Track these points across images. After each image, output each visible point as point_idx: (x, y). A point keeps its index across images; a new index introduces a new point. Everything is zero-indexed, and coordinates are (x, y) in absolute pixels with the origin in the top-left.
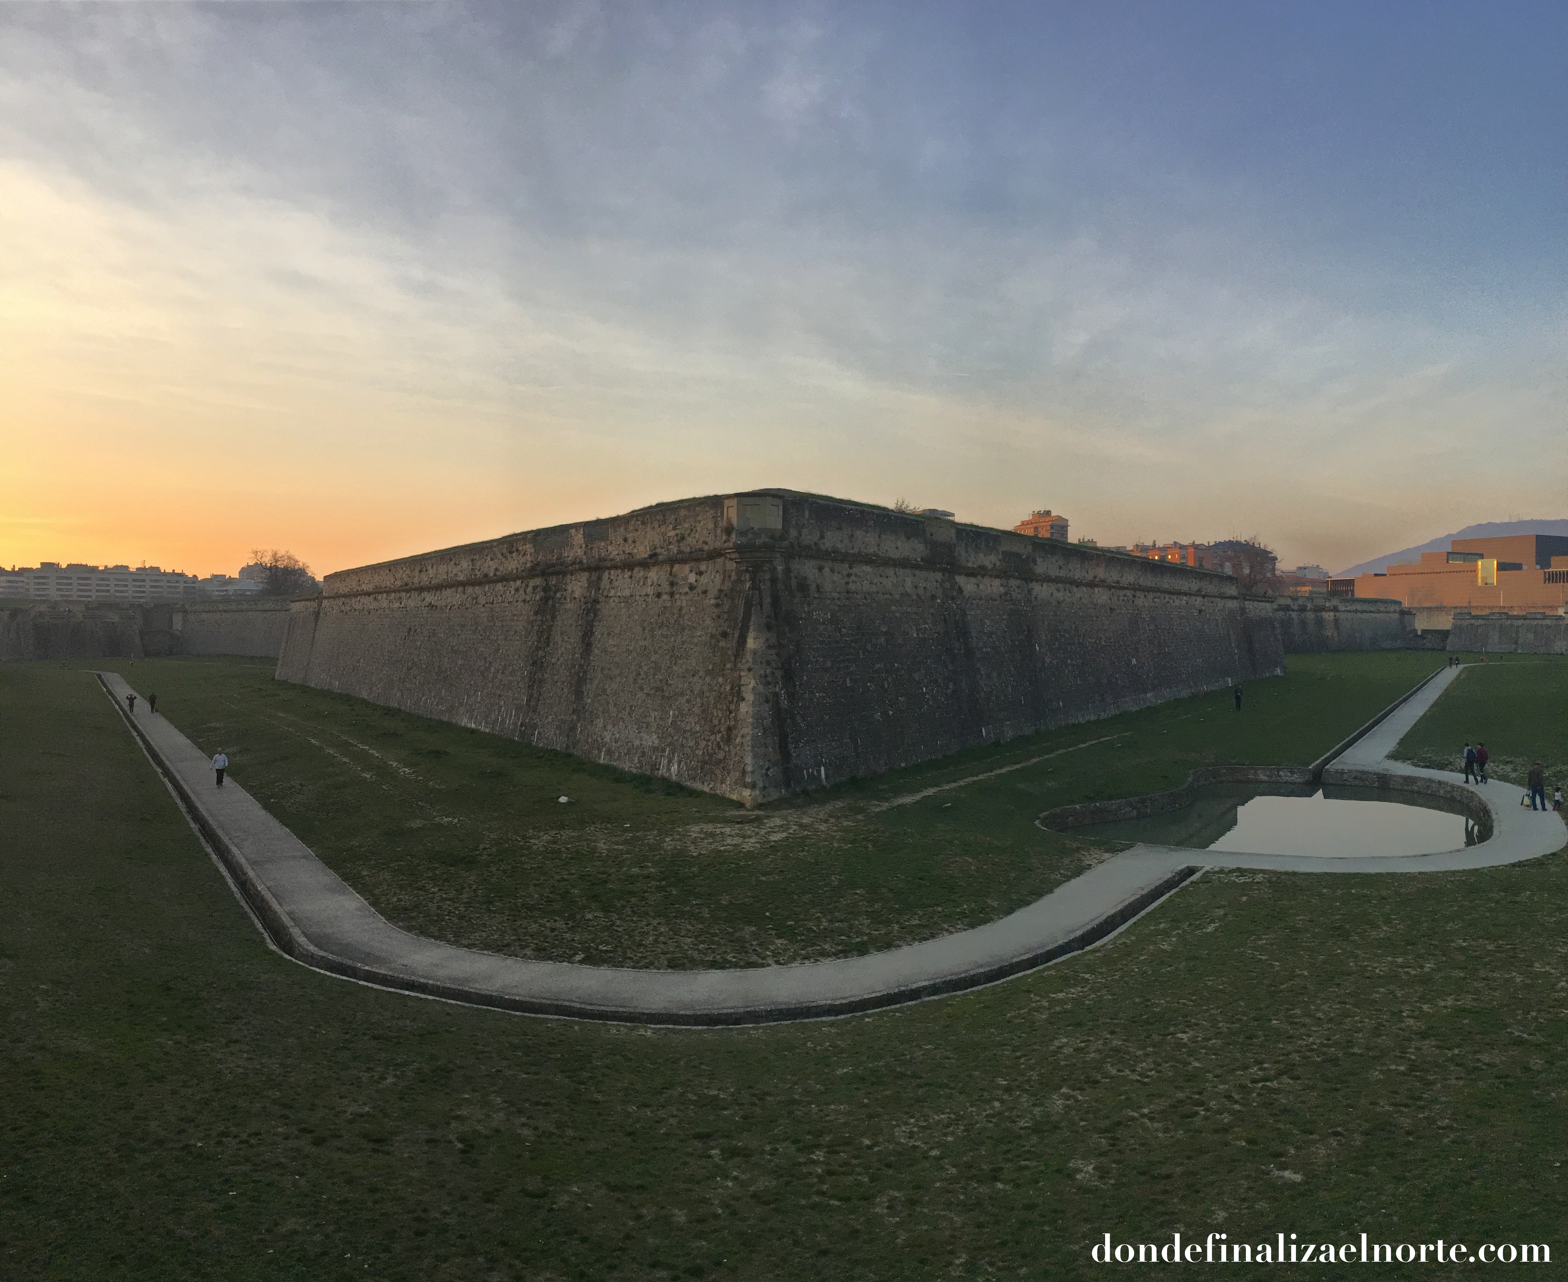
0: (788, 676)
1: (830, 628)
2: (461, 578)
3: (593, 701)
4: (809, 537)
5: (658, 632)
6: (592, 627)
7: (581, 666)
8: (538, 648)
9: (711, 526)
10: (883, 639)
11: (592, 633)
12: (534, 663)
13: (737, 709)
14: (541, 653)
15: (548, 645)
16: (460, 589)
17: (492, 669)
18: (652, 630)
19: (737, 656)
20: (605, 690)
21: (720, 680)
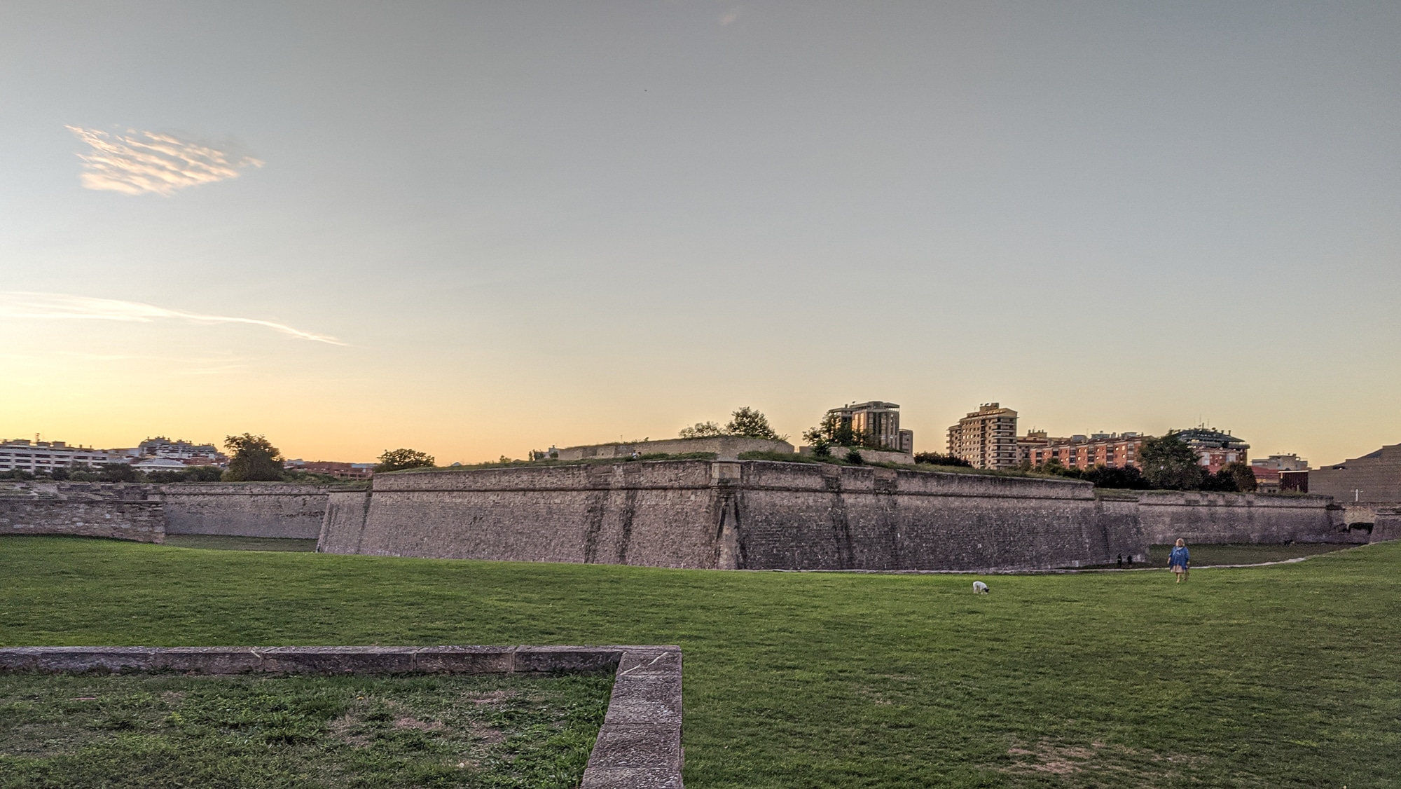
0: (743, 548)
1: (765, 524)
2: (522, 486)
3: (632, 561)
4: (753, 480)
5: (674, 524)
6: (631, 521)
7: (624, 542)
8: (591, 532)
9: (703, 472)
10: (795, 530)
11: (631, 524)
12: (589, 540)
13: (718, 562)
14: (593, 534)
15: (599, 530)
16: (521, 493)
17: (553, 544)
18: (670, 523)
19: (718, 537)
20: (641, 554)
21: (709, 548)
